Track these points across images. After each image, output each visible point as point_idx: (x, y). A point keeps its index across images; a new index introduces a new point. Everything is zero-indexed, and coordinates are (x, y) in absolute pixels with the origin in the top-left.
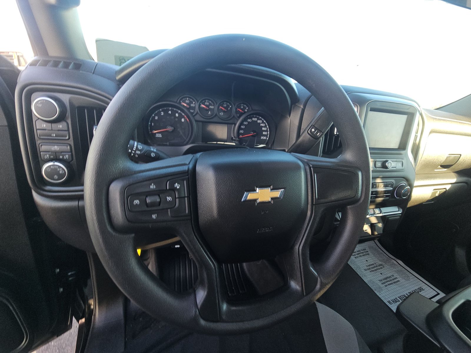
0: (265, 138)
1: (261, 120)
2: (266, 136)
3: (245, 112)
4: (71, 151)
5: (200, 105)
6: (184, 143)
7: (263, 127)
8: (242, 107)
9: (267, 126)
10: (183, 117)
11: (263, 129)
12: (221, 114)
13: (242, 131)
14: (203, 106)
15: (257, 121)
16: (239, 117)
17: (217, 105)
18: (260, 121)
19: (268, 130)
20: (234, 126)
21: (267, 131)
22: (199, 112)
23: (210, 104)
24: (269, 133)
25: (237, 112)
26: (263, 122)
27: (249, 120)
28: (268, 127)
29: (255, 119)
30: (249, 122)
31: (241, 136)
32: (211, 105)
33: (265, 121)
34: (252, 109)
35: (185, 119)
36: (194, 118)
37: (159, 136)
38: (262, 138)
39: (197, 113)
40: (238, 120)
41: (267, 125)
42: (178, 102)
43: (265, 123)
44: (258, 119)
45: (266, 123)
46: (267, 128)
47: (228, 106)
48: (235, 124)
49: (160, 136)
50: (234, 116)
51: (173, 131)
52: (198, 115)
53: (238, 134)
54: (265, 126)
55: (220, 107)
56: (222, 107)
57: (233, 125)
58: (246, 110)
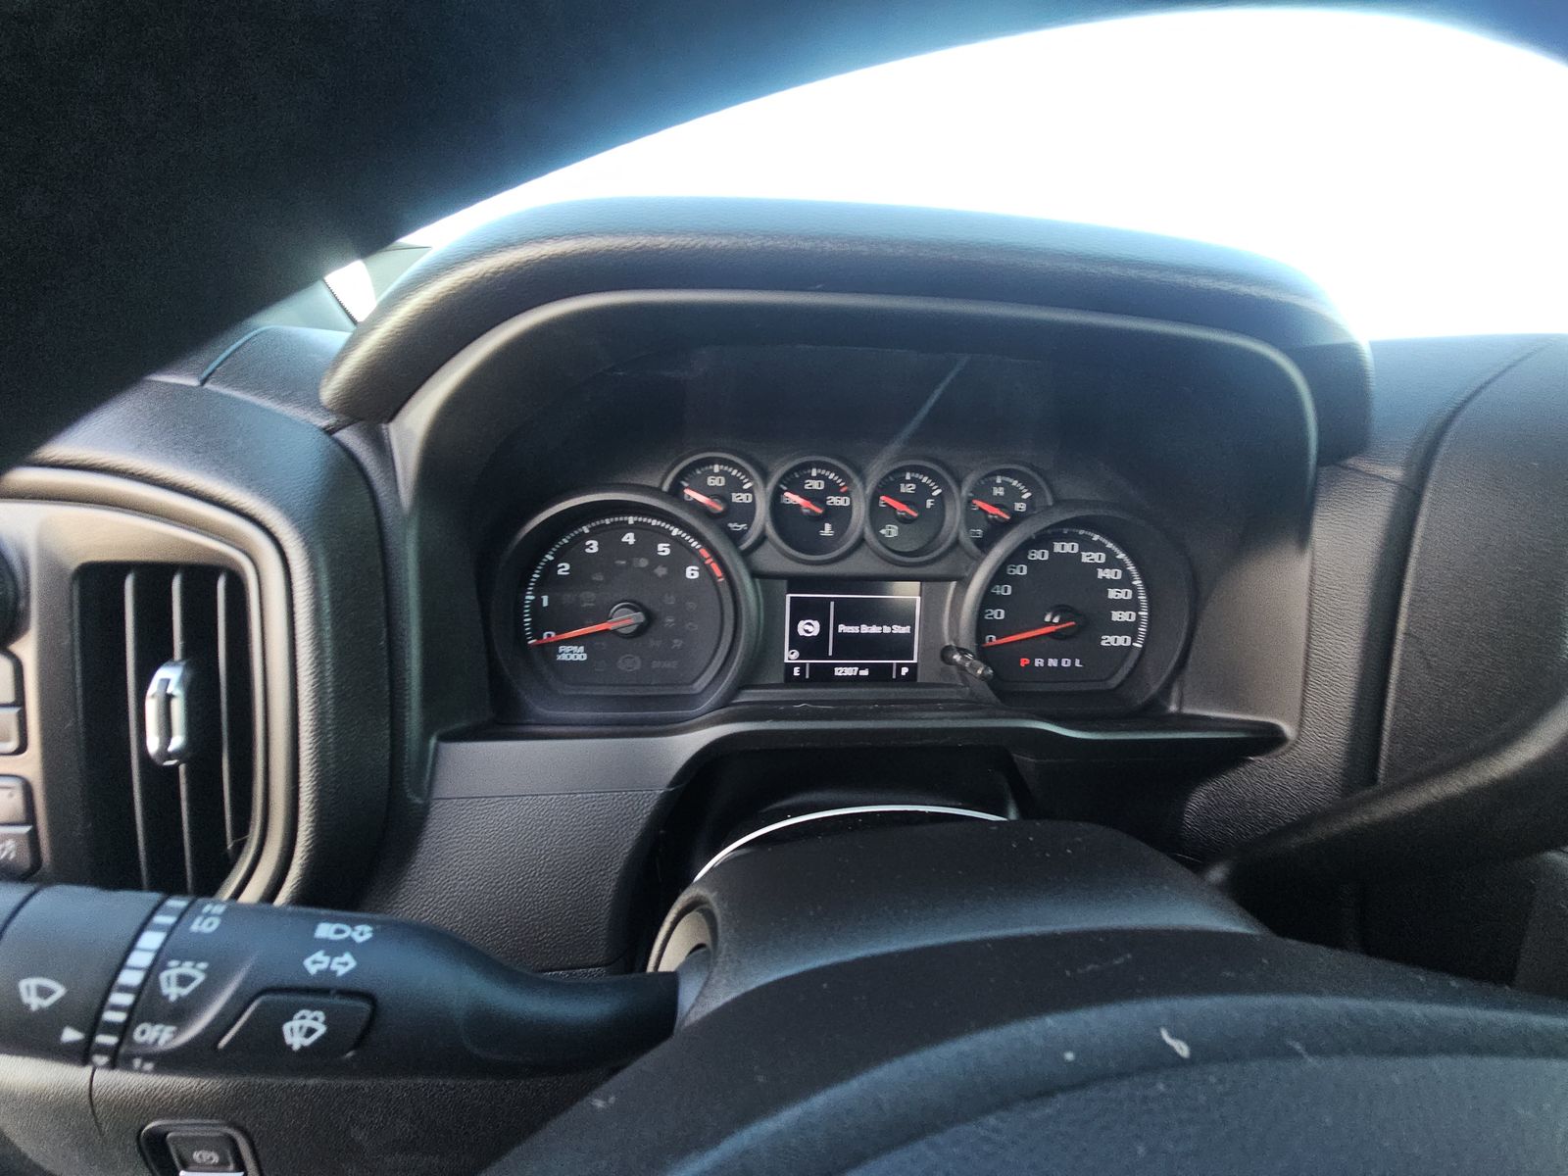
0: (1122, 641)
1: (1098, 547)
2: (1129, 629)
3: (1017, 519)
4: (30, 817)
5: (777, 494)
6: (696, 685)
7: (1113, 584)
8: (999, 491)
9: (1133, 579)
10: (693, 556)
11: (1112, 594)
12: (892, 531)
13: (998, 614)
14: (792, 498)
15: (1078, 556)
16: (985, 545)
17: (869, 490)
18: (1095, 556)
19: (1142, 597)
20: (956, 590)
21: (1132, 605)
22: (771, 531)
23: (832, 489)
24: (1144, 614)
25: (971, 517)
26: (1111, 562)
27: (1038, 555)
28: (1137, 582)
29: (1070, 548)
30: (1034, 565)
31: (992, 639)
32: (837, 492)
33: (1121, 556)
34: (1057, 502)
35: (705, 570)
36: (748, 564)
37: (574, 654)
38: (1108, 640)
39: (763, 538)
40: (979, 561)
41: (1135, 574)
42: (666, 487)
43: (1121, 565)
44: (1087, 545)
45: (1127, 561)
46: (1134, 589)
47: (923, 491)
48: (964, 582)
49: (579, 658)
50: (957, 543)
51: (641, 631)
52: (767, 544)
53: (982, 626)
54: (1125, 582)
55: (882, 498)
56: (895, 499)
57: (953, 584)
58: (1020, 507)
